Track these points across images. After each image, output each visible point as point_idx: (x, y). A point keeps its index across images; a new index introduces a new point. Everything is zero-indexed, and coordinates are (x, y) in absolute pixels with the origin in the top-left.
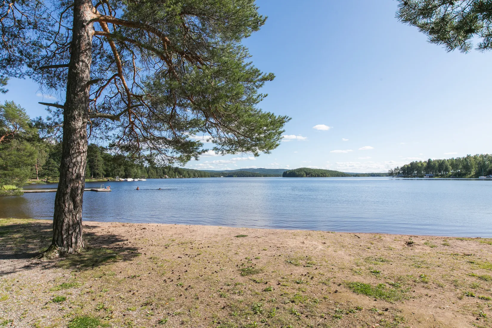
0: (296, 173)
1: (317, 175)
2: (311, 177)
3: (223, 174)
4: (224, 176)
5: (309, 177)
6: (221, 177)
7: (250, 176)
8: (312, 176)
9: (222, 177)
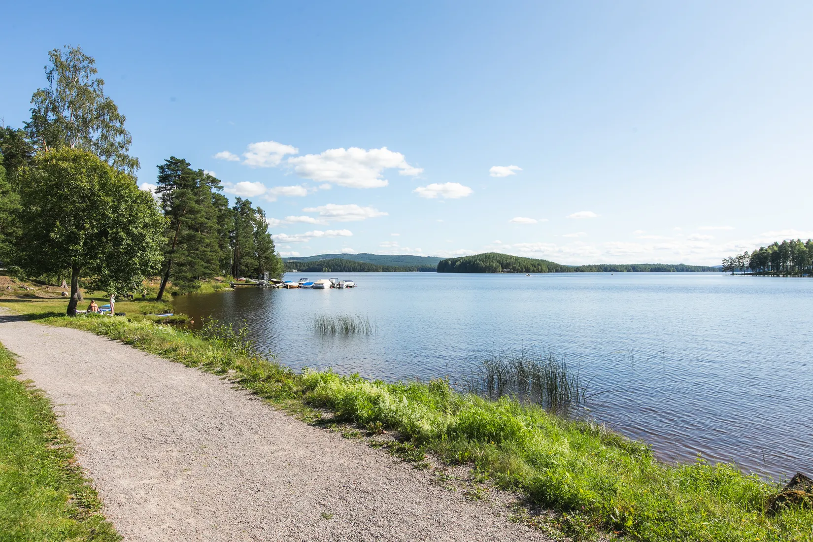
0: (478, 264)
1: (525, 267)
2: (513, 272)
3: (296, 266)
4: (299, 270)
5: (508, 272)
6: (292, 271)
7: (355, 270)
8: (515, 270)
9: (294, 271)
